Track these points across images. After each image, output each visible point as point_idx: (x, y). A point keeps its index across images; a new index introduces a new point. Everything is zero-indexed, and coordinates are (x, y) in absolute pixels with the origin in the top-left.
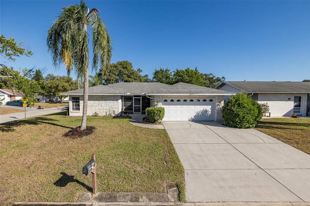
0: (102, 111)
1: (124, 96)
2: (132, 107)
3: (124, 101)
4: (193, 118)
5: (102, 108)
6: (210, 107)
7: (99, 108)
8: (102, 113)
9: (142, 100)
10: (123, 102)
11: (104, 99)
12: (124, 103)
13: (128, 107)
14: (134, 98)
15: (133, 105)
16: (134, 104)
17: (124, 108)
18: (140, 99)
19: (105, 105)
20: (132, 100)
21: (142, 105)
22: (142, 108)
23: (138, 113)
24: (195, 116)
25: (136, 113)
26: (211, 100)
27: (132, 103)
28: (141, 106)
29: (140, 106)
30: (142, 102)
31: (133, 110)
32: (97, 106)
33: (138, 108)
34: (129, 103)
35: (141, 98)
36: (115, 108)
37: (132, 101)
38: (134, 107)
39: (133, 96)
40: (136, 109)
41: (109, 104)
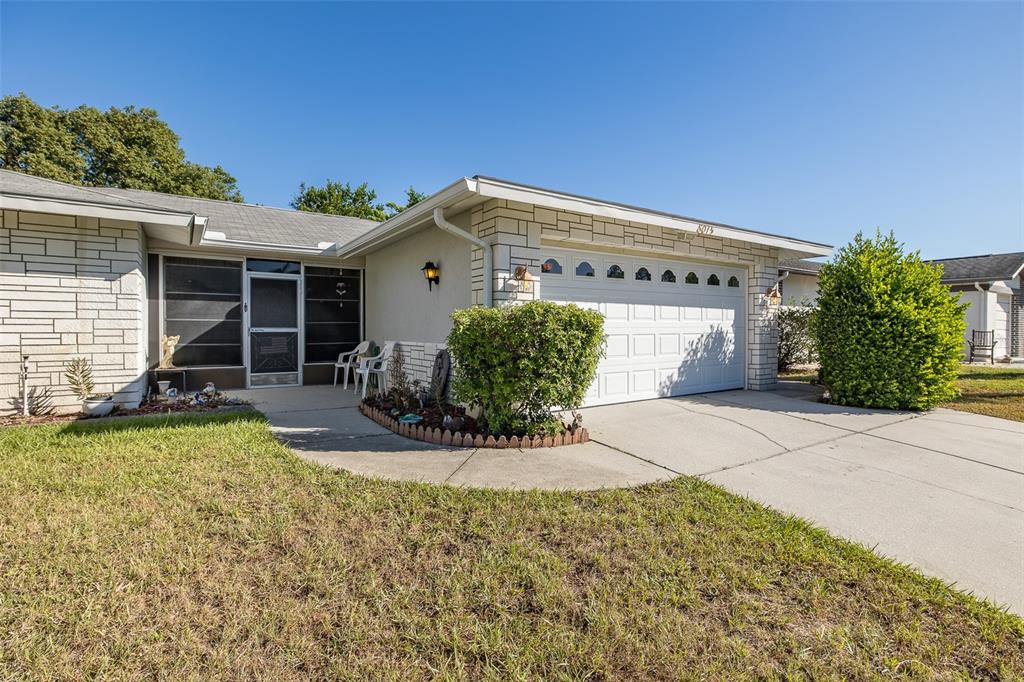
1: (168, 259)
2: (239, 339)
3: (168, 297)
4: (675, 378)
6: (731, 313)
9: (308, 295)
10: (162, 302)
12: (168, 309)
13: (195, 341)
14: (247, 277)
15: (240, 324)
16: (247, 316)
17: (170, 345)
18: (294, 283)
20: (240, 290)
21: (306, 326)
22: (308, 348)
23: (280, 382)
24: (686, 368)
25: (266, 382)
26: (733, 282)
27: (236, 313)
28: (300, 330)
29: (295, 335)
30: (307, 304)
31: (239, 361)
33: (281, 348)
34: (214, 314)
35: (300, 279)
36: (86, 339)
37: (239, 299)
38: (253, 335)
39: (239, 264)
40: (265, 350)
41: (15, 305)
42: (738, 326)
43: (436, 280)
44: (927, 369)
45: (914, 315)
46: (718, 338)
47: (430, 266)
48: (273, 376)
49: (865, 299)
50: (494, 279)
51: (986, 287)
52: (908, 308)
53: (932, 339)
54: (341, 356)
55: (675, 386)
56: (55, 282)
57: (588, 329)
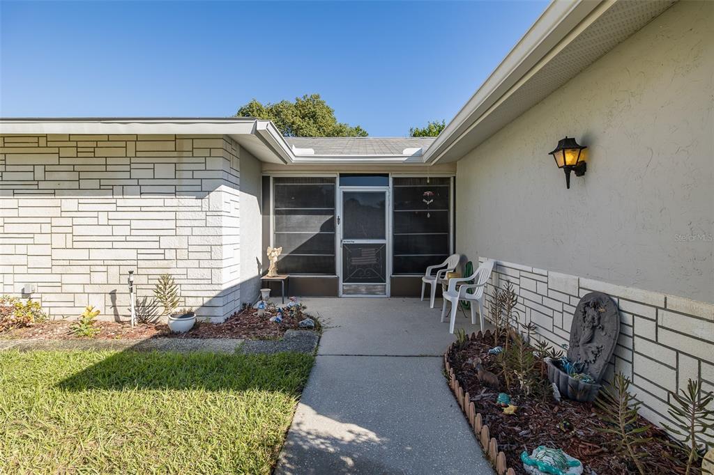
0: (74, 281)
1: (277, 180)
2: (333, 250)
3: (277, 213)
5: (84, 254)
7: (57, 254)
8: (82, 300)
9: (395, 207)
10: (272, 217)
11: (95, 184)
12: (277, 223)
13: (295, 251)
14: (340, 191)
15: (333, 236)
16: (339, 229)
18: (383, 194)
19: (108, 230)
20: (333, 204)
21: (395, 238)
22: (395, 260)
23: (370, 292)
25: (356, 291)
27: (330, 226)
28: (388, 241)
29: (384, 246)
30: (395, 215)
31: (334, 273)
32: (38, 239)
33: (370, 259)
34: (309, 226)
35: (389, 191)
36: (183, 254)
37: (333, 212)
38: (345, 247)
39: (333, 180)
40: (355, 261)
41: (135, 224)
43: (580, 168)
47: (568, 145)
48: (363, 286)
54: (429, 269)
56: (160, 202)
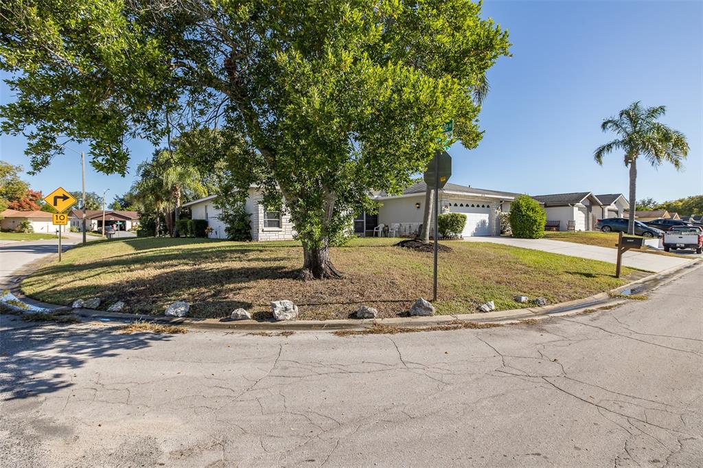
6: (488, 215)
22: (366, 226)
23: (361, 235)
26: (488, 207)
42: (490, 218)
43: (419, 207)
44: (535, 228)
45: (532, 215)
46: (484, 222)
47: (417, 204)
49: (521, 211)
50: (441, 208)
51: (573, 205)
52: (530, 214)
53: (536, 221)
55: (474, 234)
57: (464, 217)
